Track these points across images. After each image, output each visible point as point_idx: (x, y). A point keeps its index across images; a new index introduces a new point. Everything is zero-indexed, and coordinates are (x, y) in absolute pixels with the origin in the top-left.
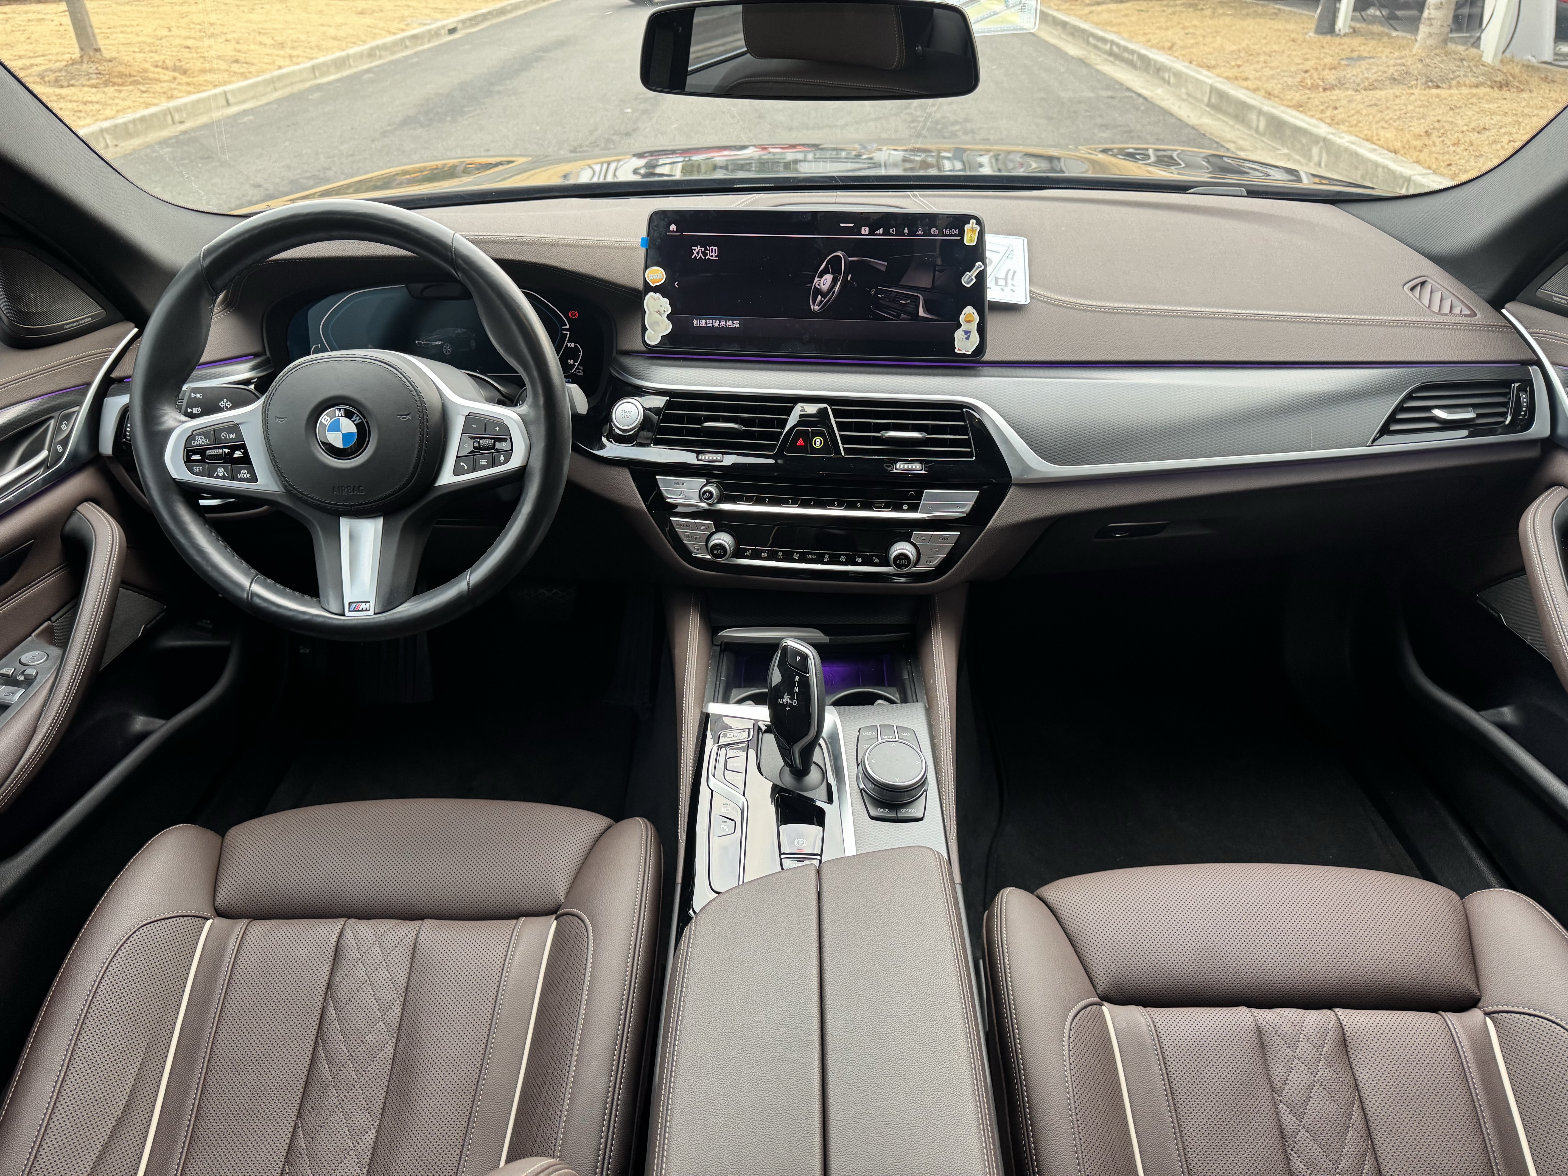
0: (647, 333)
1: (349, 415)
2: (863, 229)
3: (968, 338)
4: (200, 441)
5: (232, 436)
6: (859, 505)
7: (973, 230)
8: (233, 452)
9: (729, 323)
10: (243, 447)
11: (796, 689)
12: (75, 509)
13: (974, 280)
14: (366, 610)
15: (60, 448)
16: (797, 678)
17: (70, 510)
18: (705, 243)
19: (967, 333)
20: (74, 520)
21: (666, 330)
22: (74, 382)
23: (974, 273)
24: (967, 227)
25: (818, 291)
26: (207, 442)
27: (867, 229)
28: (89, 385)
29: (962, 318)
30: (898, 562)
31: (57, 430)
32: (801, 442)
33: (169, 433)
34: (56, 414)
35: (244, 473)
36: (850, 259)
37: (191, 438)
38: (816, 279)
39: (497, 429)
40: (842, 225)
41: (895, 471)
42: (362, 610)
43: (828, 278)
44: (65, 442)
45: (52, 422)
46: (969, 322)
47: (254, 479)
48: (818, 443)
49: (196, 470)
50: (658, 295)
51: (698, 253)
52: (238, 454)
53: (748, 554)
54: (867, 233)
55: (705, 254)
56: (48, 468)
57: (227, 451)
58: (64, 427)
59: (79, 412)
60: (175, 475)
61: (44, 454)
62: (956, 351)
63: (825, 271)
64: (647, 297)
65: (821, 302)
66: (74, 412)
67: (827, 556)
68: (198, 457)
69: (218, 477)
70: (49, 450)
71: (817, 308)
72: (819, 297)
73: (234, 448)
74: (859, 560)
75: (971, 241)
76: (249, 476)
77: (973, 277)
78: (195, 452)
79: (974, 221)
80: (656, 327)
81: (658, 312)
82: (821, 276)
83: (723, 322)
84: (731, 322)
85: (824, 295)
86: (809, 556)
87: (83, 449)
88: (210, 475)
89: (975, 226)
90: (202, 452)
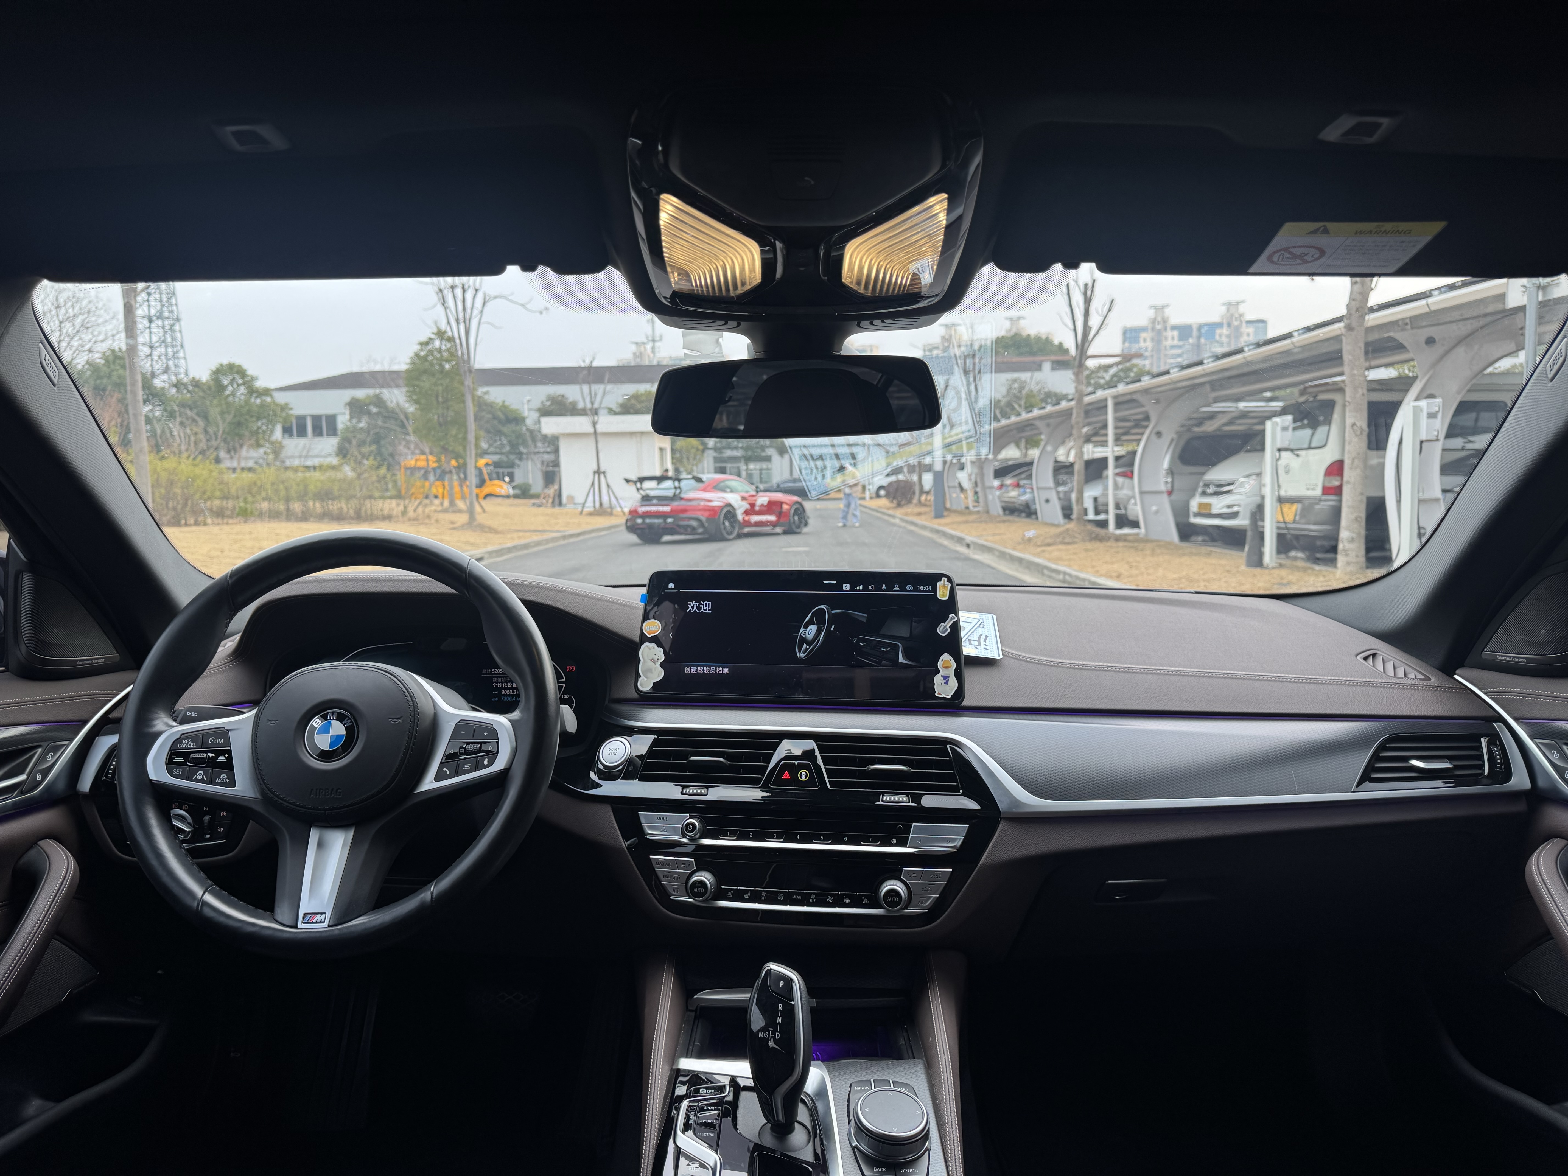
0: (640, 680)
1: (341, 718)
2: (844, 585)
3: (946, 683)
4: (186, 744)
5: (220, 741)
6: (845, 839)
7: (944, 586)
8: (217, 757)
9: (719, 670)
10: (229, 752)
11: (779, 1020)
12: (36, 843)
13: (949, 630)
14: (321, 922)
15: (39, 777)
16: (780, 1007)
17: (32, 841)
18: (699, 598)
19: (946, 678)
20: (32, 853)
21: (659, 676)
22: (70, 716)
23: (948, 623)
24: (939, 584)
25: (803, 640)
26: (193, 745)
27: (848, 585)
28: (85, 722)
29: (940, 664)
30: (889, 899)
31: (42, 758)
32: (786, 775)
33: (158, 734)
34: (45, 744)
35: (224, 777)
36: (833, 611)
37: (178, 741)
38: (802, 629)
39: (486, 733)
40: (825, 582)
41: (880, 803)
42: (317, 922)
43: (813, 628)
44: (46, 772)
45: (40, 750)
46: (946, 667)
47: (232, 784)
48: (804, 776)
49: (176, 772)
50: (653, 645)
51: (693, 607)
52: (222, 759)
53: (730, 894)
54: (848, 589)
55: (699, 608)
56: (22, 793)
57: (211, 755)
58: (49, 758)
59: (68, 746)
60: (152, 776)
61: (23, 777)
62: (936, 695)
63: (810, 622)
64: (643, 647)
65: (807, 649)
66: (63, 745)
67: (813, 897)
68: (181, 760)
69: (196, 780)
70: (28, 776)
71: (802, 655)
72: (805, 645)
73: (218, 753)
74: (848, 901)
75: (943, 596)
76: (227, 781)
77: (948, 627)
78: (179, 755)
79: (946, 579)
80: (649, 675)
81: (653, 660)
82: (806, 627)
83: (713, 669)
84: (721, 669)
85: (809, 643)
86: (794, 897)
87: (61, 785)
88: (188, 778)
89: (946, 583)
90: (185, 755)
